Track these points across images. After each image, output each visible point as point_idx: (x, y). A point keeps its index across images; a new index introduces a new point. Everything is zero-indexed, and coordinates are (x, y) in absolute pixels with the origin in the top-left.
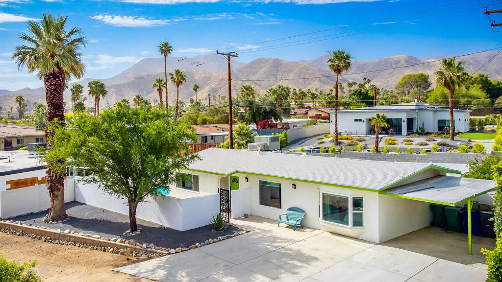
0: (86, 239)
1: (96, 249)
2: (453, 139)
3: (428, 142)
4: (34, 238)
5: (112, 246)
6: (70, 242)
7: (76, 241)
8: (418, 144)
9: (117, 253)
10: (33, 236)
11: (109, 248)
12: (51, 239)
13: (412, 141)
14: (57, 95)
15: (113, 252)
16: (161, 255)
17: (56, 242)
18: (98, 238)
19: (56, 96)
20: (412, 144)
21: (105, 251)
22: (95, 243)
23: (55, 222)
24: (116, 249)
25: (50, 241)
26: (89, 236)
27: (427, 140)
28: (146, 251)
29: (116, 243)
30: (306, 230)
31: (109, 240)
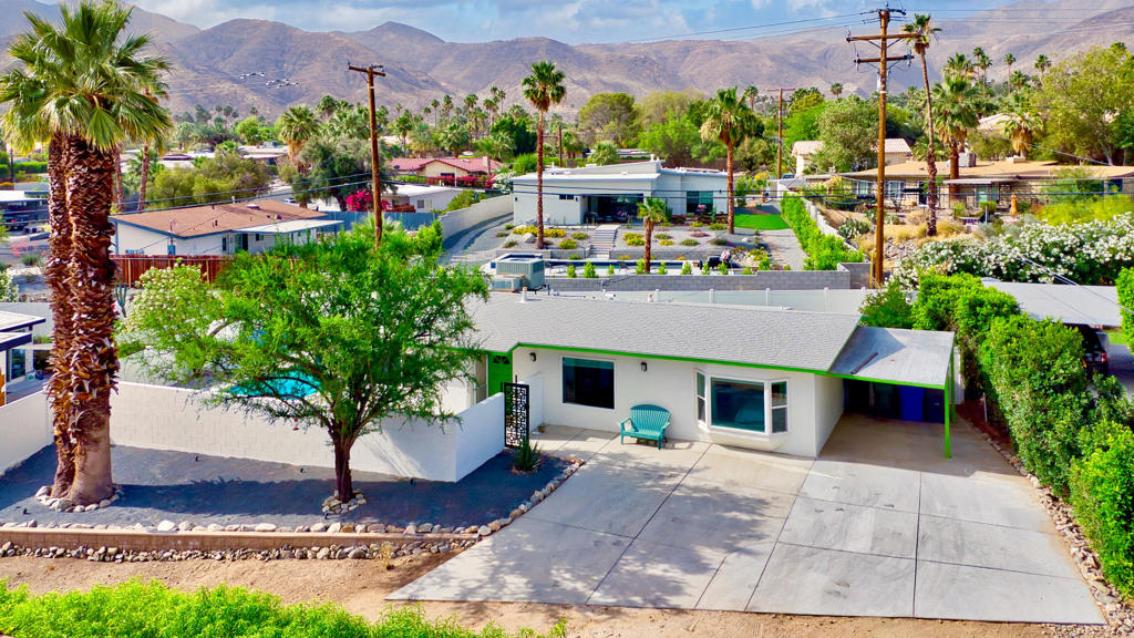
0: (239, 537)
1: (278, 557)
2: (732, 232)
3: (698, 240)
4: (61, 556)
5: (321, 543)
6: (189, 552)
7: (205, 547)
8: (683, 243)
9: (343, 556)
10: (54, 552)
11: (315, 549)
12: (119, 552)
13: (669, 237)
14: (104, 194)
15: (328, 557)
16: (465, 545)
17: (142, 558)
18: (274, 531)
19: (101, 197)
20: (671, 243)
21: (304, 557)
22: (270, 543)
23: (94, 506)
24: (337, 550)
25: (119, 556)
26: (245, 529)
27: (695, 236)
28: (423, 541)
29: (329, 533)
30: (677, 445)
31: (308, 530)
